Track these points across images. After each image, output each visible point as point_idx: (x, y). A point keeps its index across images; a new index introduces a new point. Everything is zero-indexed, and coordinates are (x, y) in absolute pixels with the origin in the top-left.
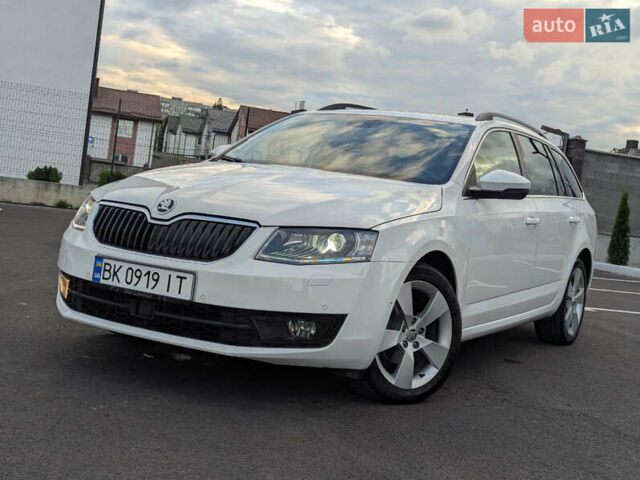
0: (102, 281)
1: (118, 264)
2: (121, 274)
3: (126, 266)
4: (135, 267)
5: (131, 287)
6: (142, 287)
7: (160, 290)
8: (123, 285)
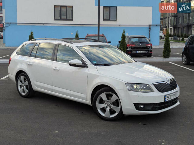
0: (167, 101)
1: (169, 95)
2: (170, 98)
3: (170, 95)
4: (171, 95)
5: (171, 99)
6: (173, 98)
7: (175, 97)
8: (170, 99)
